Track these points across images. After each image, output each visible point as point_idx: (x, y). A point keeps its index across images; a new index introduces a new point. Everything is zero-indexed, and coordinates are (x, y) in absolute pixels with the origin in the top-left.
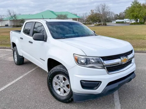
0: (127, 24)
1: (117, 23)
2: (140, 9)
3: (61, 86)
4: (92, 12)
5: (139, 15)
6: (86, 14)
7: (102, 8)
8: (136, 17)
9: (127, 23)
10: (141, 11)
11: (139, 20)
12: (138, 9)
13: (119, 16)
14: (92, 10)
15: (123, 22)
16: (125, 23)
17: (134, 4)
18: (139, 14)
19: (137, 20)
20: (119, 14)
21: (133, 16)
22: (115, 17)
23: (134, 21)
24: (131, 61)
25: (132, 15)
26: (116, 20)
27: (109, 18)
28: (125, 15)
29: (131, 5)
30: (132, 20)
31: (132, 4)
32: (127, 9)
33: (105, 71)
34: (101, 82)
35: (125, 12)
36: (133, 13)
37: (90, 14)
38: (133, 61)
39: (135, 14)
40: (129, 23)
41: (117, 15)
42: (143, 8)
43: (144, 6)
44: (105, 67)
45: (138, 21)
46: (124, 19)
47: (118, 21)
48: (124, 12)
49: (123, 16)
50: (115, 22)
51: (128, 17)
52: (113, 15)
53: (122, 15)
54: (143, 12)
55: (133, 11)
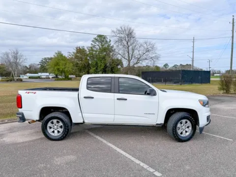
1: (30, 78)
10: (67, 65)
12: (63, 62)
13: (29, 69)
17: (58, 56)
18: (65, 68)
20: (28, 67)
21: (58, 70)
22: (22, 69)
29: (54, 56)
31: (56, 55)
32: (42, 61)
35: (41, 65)
39: (61, 67)
41: (26, 66)
47: (28, 75)
48: (38, 65)
55: (57, 64)
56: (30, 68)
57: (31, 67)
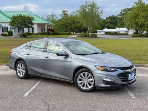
1: (107, 33)
4: (65, 14)
6: (53, 16)
14: (64, 11)
15: (117, 32)
32: (121, 12)
39: (141, 20)
47: (106, 30)
50: (103, 33)
55: (136, 16)
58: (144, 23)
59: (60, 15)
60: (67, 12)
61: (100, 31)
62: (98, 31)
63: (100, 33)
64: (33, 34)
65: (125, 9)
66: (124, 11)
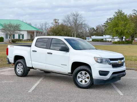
0: (108, 43)
1: (93, 40)
2: (126, 22)
3: (83, 78)
4: (56, 22)
5: (125, 31)
7: (74, 18)
8: (121, 34)
9: (108, 41)
10: (127, 26)
11: (124, 37)
12: (123, 22)
13: (95, 31)
14: (55, 20)
15: (103, 40)
16: (106, 41)
17: (118, 16)
19: (122, 38)
20: (95, 28)
21: (117, 31)
22: (89, 31)
23: (118, 40)
24: (123, 64)
25: (115, 30)
26: (92, 37)
27: (82, 33)
28: (105, 30)
29: (114, 16)
30: (114, 38)
31: (116, 15)
32: (107, 21)
33: (111, 66)
34: (109, 72)
35: (105, 26)
36: (117, 28)
37: (53, 25)
38: (124, 64)
39: (120, 29)
40: (111, 41)
41: (93, 28)
42: (130, 21)
43: (131, 18)
44: (111, 64)
45: (124, 40)
46: (104, 36)
47: (94, 37)
48: (103, 26)
49: (102, 31)
50: (91, 40)
51: (110, 32)
52: (87, 29)
53: (100, 29)
54: (129, 26)
55: (116, 25)
56: (97, 30)
57: (98, 28)
58: (123, 31)
59: (52, 23)
60: (58, 20)
61: (89, 38)
62: (87, 38)
63: (89, 40)
64: (23, 40)
65: (110, 18)
66: (109, 20)
